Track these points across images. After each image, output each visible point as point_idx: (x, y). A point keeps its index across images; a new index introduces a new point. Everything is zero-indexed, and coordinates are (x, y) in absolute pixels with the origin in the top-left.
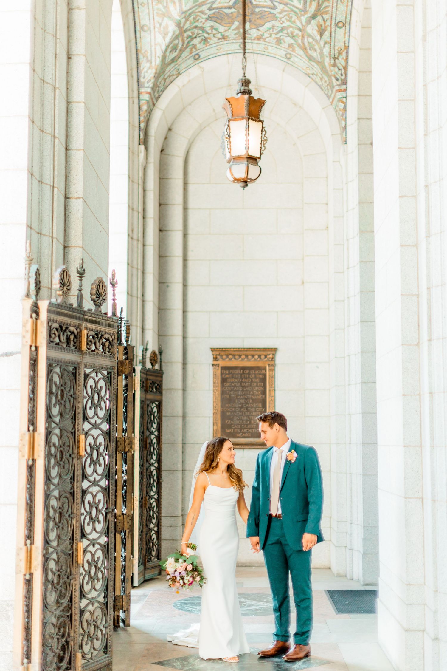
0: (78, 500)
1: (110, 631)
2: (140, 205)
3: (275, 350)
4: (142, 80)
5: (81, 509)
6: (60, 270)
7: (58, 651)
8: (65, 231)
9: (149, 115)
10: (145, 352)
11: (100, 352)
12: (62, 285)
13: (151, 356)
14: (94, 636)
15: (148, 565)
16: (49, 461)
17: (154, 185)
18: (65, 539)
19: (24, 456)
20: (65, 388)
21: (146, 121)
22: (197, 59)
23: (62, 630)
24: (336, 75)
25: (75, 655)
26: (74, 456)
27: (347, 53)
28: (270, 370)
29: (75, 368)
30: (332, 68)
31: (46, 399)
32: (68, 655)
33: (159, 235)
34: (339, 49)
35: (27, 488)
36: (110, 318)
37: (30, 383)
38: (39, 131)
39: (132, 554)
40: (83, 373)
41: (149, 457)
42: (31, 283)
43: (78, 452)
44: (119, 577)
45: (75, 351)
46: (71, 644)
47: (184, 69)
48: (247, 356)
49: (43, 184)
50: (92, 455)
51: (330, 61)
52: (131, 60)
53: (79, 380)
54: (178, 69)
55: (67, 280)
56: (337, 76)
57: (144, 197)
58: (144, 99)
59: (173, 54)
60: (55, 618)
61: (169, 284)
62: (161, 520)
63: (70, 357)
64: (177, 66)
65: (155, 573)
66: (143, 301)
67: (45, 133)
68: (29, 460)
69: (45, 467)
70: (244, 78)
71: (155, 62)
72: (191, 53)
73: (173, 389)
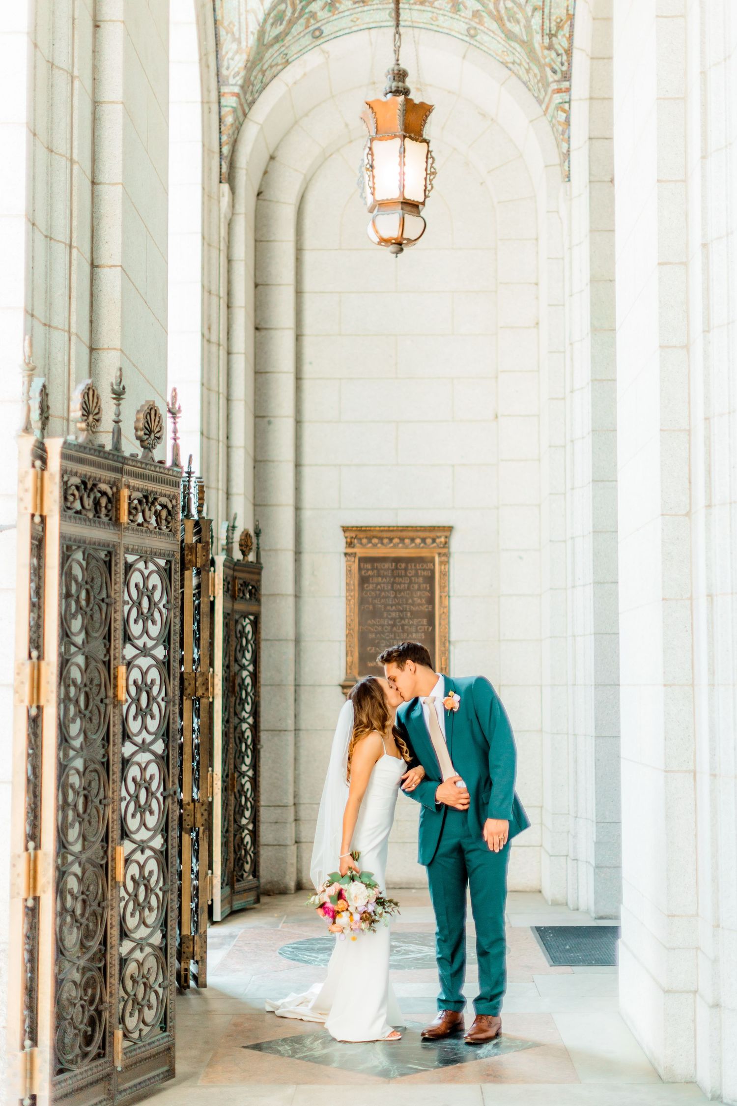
0: (115, 776)
1: (171, 994)
2: (221, 285)
3: (450, 529)
4: (224, 72)
5: (120, 790)
6: (82, 387)
7: (82, 1027)
8: (91, 322)
9: (236, 132)
10: (231, 532)
11: (151, 527)
12: (85, 413)
13: (241, 540)
14: (145, 1002)
15: (237, 886)
16: (66, 710)
17: (246, 252)
18: (93, 840)
19: (22, 701)
20: (92, 587)
21: (231, 143)
22: (317, 38)
23: (90, 991)
24: (552, 63)
25: (112, 1034)
26: (107, 701)
27: (572, 26)
28: (441, 563)
29: (109, 554)
30: (546, 52)
31: (60, 605)
32: (99, 1034)
33: (255, 337)
34: (559, 20)
35: (29, 755)
36: (169, 469)
37: (33, 578)
38: (46, 150)
39: (210, 867)
40: (123, 562)
41: (239, 708)
42: (32, 409)
43: (115, 696)
44: (188, 906)
45: (108, 525)
46: (106, 1015)
47: (296, 54)
48: (402, 540)
49: (52, 241)
50: (138, 700)
51: (543, 40)
52: (206, 39)
53: (115, 574)
54: (286, 54)
55: (95, 404)
56: (555, 66)
57: (229, 271)
58: (228, 104)
59: (276, 27)
60: (78, 971)
61: (272, 419)
62: (259, 811)
63: (100, 534)
64: (283, 49)
65: (249, 899)
66: (228, 447)
67: (56, 153)
68: (31, 707)
69: (59, 719)
70: (396, 68)
71: (247, 42)
72: (307, 27)
73: (278, 594)
